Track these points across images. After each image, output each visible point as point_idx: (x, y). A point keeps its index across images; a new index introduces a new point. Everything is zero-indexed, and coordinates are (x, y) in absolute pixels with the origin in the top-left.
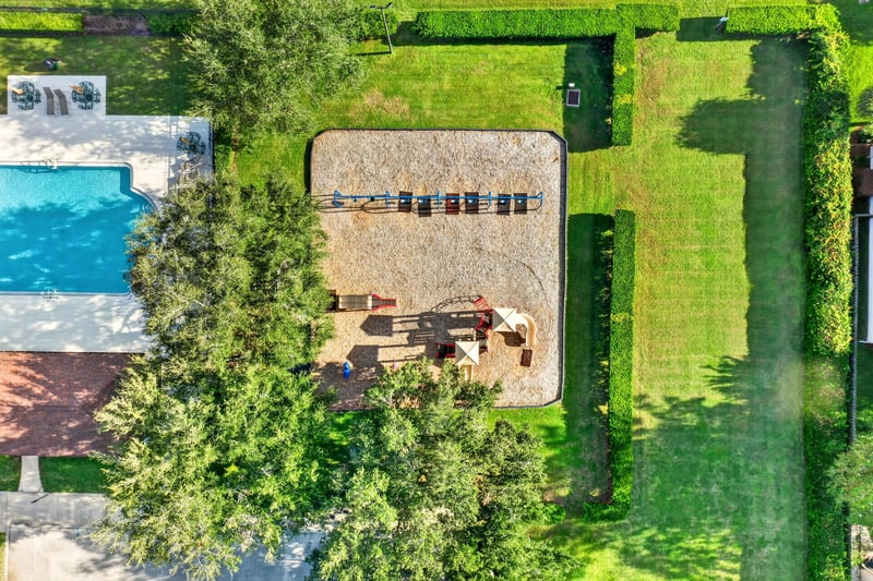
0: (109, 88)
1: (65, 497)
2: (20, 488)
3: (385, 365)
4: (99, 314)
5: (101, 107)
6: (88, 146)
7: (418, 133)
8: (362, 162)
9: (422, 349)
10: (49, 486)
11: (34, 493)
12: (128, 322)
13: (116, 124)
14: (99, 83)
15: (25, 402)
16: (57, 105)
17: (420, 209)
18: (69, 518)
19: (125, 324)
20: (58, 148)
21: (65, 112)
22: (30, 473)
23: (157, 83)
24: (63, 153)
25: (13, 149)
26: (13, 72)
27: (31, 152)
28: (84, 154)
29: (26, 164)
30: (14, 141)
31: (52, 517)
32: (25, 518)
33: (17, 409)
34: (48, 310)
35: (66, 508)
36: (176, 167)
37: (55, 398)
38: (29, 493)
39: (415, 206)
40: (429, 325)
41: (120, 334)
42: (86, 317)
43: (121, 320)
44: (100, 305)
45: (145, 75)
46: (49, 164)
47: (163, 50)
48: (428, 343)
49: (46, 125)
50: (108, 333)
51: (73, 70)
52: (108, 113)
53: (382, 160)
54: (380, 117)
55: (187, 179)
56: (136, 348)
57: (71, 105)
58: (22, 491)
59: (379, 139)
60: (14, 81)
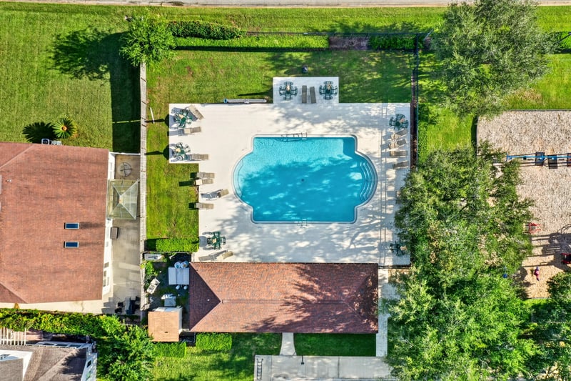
0: (341, 85)
1: (311, 359)
2: (281, 353)
3: (526, 269)
4: (335, 236)
5: (336, 98)
6: (327, 124)
7: (548, 113)
8: (511, 132)
9: (551, 258)
10: (300, 352)
11: (290, 356)
12: (354, 241)
13: (347, 109)
14: (335, 81)
16: (308, 97)
17: (549, 163)
18: (313, 372)
19: (352, 243)
20: (307, 126)
21: (314, 101)
22: (288, 343)
23: (373, 81)
24: (310, 129)
25: (276, 126)
26: (277, 75)
27: (289, 129)
28: (326, 130)
29: (285, 136)
30: (277, 121)
31: (302, 373)
32: (285, 373)
33: (306, 302)
34: (301, 233)
35: (311, 366)
36: (385, 138)
37: (328, 294)
38: (286, 356)
39: (546, 162)
40: (556, 241)
41: (348, 249)
42: (326, 238)
43: (350, 240)
44: (336, 230)
45: (366, 76)
46: (300, 136)
47: (376, 59)
48: (556, 254)
49: (299, 110)
50: (341, 249)
51: (317, 73)
52: (342, 101)
53: (524, 131)
54: (521, 102)
55: (396, 145)
56: (359, 259)
57: (318, 97)
58: (282, 355)
59: (522, 117)
60: (278, 81)
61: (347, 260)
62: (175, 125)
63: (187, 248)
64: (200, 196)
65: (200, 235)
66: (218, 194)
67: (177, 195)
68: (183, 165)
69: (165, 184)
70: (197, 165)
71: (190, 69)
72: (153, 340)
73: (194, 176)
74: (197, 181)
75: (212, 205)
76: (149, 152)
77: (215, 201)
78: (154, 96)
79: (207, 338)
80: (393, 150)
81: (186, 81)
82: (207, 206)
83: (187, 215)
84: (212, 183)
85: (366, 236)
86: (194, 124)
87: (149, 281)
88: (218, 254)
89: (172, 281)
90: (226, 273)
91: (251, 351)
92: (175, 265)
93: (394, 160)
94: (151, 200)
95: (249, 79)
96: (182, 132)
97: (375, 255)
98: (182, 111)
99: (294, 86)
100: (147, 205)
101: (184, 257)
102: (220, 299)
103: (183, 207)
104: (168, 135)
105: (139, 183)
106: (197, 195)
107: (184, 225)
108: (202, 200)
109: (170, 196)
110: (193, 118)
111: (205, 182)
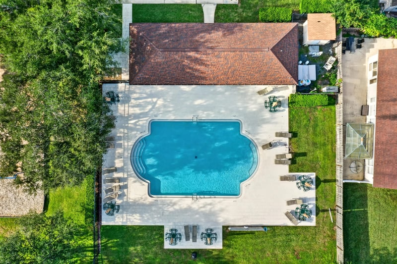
0: (162, 242)
2: (216, 6)
4: (171, 109)
5: (167, 230)
6: (177, 207)
8: (15, 198)
10: (199, 7)
11: (207, 3)
12: (153, 104)
14: (167, 245)
15: (192, 54)
16: (191, 231)
19: (155, 103)
20: (195, 206)
21: (186, 227)
23: (134, 245)
26: (220, 250)
27: (210, 204)
28: (180, 203)
29: (212, 196)
30: (222, 210)
33: (196, 50)
34: (201, 111)
36: (124, 194)
37: (176, 57)
38: (211, 3)
41: (159, 98)
42: (179, 107)
43: (157, 105)
44: (170, 114)
46: (198, 196)
50: (165, 98)
51: (183, 251)
52: (162, 227)
53: (4, 199)
54: (6, 224)
55: (114, 189)
56: (148, 89)
57: (182, 231)
58: (214, 4)
59: (6, 211)
60: (218, 245)
61: (159, 88)
62: (310, 206)
63: (300, 97)
64: (288, 144)
65: (287, 109)
66: (270, 145)
67: (309, 145)
68: (303, 171)
69: (319, 154)
70: (290, 171)
71: (297, 257)
72: (332, 14)
73: (293, 161)
74: (291, 157)
75: (276, 136)
76: (334, 183)
77: (273, 139)
78: (330, 234)
79: (282, 18)
80: (117, 184)
81: (300, 246)
82: (281, 135)
83: (299, 127)
84: (277, 156)
85: (143, 109)
86: (293, 207)
87: (333, 68)
88: (272, 92)
89: (313, 68)
90: (265, 75)
91: (241, 7)
92: (310, 82)
93: (116, 175)
94: (332, 141)
95: (244, 247)
96: (304, 200)
97: (135, 93)
98: (304, 219)
99: (204, 241)
100: (335, 136)
101: (301, 89)
102: (271, 52)
103: (302, 134)
104: (316, 198)
105: (344, 156)
106: (290, 144)
107: (302, 118)
108: (286, 140)
109: (314, 144)
110: (294, 213)
111: (283, 156)
